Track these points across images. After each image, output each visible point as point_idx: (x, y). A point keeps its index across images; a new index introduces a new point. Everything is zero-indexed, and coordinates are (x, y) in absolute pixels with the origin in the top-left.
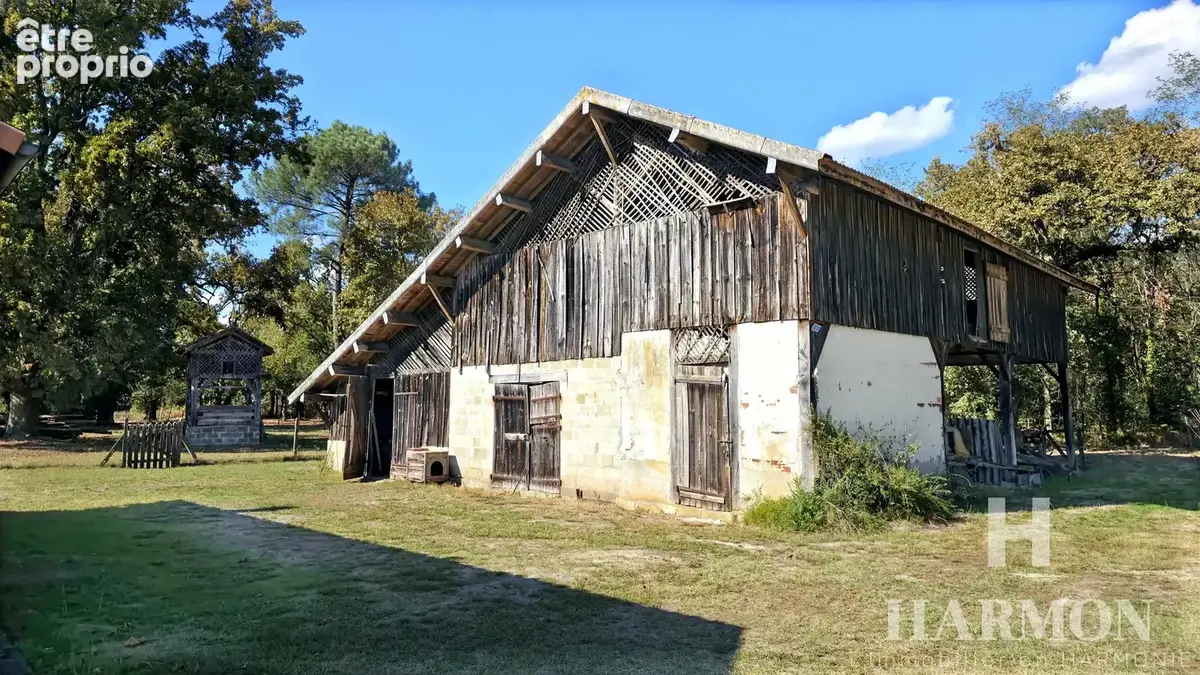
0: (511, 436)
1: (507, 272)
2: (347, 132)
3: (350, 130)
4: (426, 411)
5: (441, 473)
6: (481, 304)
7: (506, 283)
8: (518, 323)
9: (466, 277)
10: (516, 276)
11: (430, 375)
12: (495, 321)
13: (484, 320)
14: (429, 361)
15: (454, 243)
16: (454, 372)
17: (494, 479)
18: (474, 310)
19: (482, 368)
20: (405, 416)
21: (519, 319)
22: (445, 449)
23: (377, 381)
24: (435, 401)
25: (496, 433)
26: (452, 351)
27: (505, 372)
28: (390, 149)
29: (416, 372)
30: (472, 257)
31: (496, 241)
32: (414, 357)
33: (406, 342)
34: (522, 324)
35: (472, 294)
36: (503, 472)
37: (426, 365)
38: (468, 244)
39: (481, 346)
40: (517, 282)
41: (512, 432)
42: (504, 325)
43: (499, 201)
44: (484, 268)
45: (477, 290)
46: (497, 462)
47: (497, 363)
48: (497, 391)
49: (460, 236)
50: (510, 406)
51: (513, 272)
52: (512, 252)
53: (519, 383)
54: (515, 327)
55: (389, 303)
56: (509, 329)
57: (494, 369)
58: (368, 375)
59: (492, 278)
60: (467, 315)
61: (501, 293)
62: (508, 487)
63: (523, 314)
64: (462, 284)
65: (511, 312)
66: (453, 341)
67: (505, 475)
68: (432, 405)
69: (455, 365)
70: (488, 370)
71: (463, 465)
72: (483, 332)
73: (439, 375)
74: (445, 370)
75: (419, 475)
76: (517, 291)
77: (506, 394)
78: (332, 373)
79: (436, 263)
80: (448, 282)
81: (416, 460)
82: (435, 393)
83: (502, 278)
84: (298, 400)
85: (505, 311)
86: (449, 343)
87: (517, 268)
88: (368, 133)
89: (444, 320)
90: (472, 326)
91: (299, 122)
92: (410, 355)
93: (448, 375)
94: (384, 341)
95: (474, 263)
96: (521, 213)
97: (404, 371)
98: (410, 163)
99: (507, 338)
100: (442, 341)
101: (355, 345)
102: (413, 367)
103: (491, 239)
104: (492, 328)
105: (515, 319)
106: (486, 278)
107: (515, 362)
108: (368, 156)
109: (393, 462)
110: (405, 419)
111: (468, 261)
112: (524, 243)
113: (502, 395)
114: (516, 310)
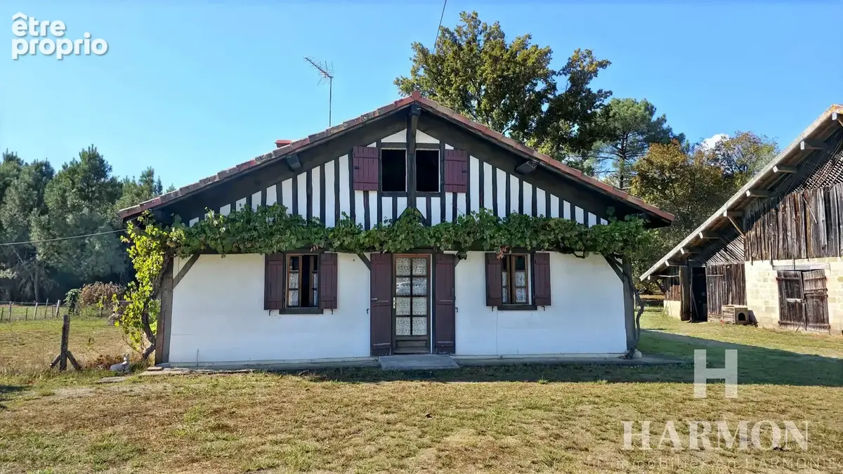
0: (791, 300)
1: (781, 206)
2: (621, 104)
3: (623, 103)
4: (730, 285)
5: (744, 319)
6: (764, 224)
7: (780, 214)
8: (791, 236)
9: (751, 211)
10: (788, 209)
11: (731, 265)
12: (775, 235)
13: (766, 235)
14: (729, 258)
15: (745, 194)
16: (747, 265)
17: (781, 324)
18: (758, 229)
19: (767, 262)
20: (715, 288)
21: (791, 234)
22: (745, 306)
23: (693, 268)
24: (735, 279)
25: (780, 298)
26: (745, 252)
27: (784, 264)
28: (650, 109)
29: (721, 263)
30: (755, 199)
31: (772, 190)
32: (717, 254)
33: (712, 247)
34: (795, 236)
35: (757, 220)
36: (787, 319)
37: (727, 260)
38: (753, 194)
39: (765, 249)
40: (789, 212)
41: (792, 297)
42: (781, 237)
43: (776, 170)
44: (764, 205)
45: (760, 217)
46: (782, 315)
47: (778, 259)
48: (779, 274)
49: (749, 190)
50: (789, 284)
51: (785, 207)
52: (783, 194)
53: (795, 270)
54: (789, 239)
55: (703, 227)
56: (785, 240)
57: (776, 262)
58: (688, 265)
59: (770, 210)
60: (754, 232)
61: (777, 219)
62: (790, 328)
63: (794, 232)
64: (749, 214)
65: (785, 230)
66: (745, 246)
67: (789, 322)
68: (733, 282)
69: (748, 260)
70: (772, 263)
71: (758, 316)
72: (766, 241)
73: (737, 265)
74: (741, 263)
75: (732, 320)
76: (789, 218)
77: (785, 276)
78: (668, 264)
79: (733, 205)
80: (740, 214)
81: (728, 312)
82: (735, 277)
83: (777, 210)
84: (646, 279)
85: (781, 230)
86: (743, 248)
87: (788, 205)
88: (635, 103)
89: (737, 235)
90: (758, 238)
91: (610, 117)
92: (715, 254)
93: (743, 265)
94: (697, 247)
95: (757, 202)
96: (788, 174)
97: (711, 263)
98: (664, 116)
99: (783, 245)
100: (738, 247)
101: (682, 250)
102: (718, 261)
103: (768, 188)
104: (772, 239)
105: (789, 234)
106: (765, 211)
107: (791, 258)
108: (636, 118)
109: (709, 313)
110: (715, 290)
111: (753, 202)
112: (793, 190)
113: (783, 277)
114: (789, 228)
